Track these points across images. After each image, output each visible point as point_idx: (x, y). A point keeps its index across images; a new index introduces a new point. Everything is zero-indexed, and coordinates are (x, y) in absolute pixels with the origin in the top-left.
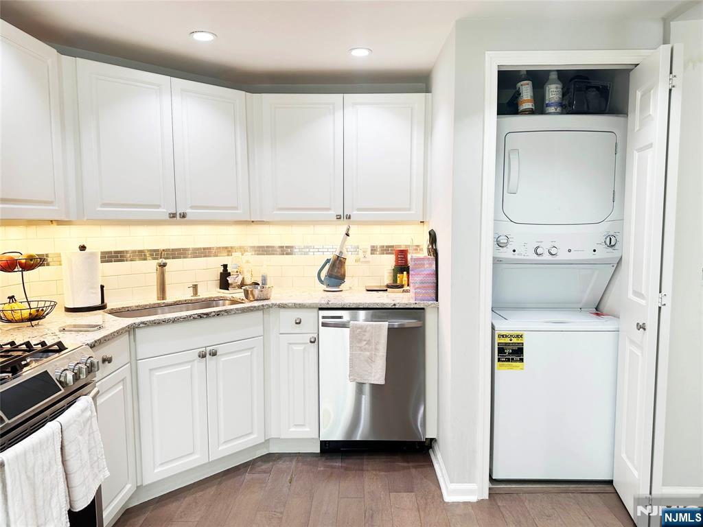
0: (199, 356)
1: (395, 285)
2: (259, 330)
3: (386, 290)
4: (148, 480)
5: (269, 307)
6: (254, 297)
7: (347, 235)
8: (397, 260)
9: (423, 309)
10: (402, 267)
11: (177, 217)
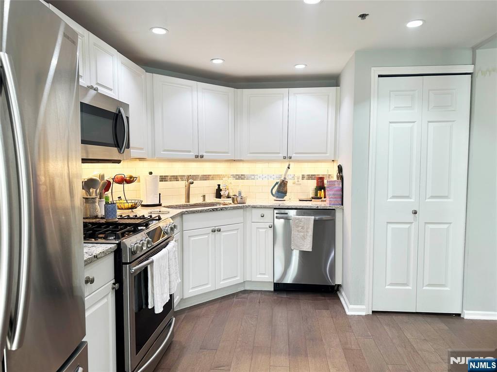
0: (212, 231)
1: (316, 197)
2: (241, 219)
3: (311, 200)
4: (186, 296)
5: (247, 207)
6: (237, 202)
7: (289, 168)
8: (318, 183)
9: (334, 209)
10: (321, 187)
11: (199, 158)
